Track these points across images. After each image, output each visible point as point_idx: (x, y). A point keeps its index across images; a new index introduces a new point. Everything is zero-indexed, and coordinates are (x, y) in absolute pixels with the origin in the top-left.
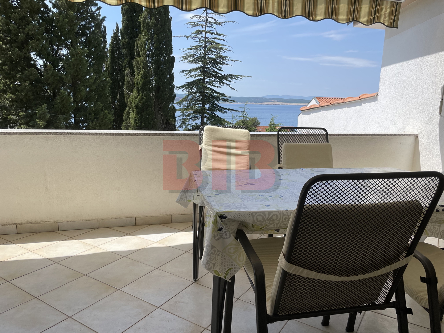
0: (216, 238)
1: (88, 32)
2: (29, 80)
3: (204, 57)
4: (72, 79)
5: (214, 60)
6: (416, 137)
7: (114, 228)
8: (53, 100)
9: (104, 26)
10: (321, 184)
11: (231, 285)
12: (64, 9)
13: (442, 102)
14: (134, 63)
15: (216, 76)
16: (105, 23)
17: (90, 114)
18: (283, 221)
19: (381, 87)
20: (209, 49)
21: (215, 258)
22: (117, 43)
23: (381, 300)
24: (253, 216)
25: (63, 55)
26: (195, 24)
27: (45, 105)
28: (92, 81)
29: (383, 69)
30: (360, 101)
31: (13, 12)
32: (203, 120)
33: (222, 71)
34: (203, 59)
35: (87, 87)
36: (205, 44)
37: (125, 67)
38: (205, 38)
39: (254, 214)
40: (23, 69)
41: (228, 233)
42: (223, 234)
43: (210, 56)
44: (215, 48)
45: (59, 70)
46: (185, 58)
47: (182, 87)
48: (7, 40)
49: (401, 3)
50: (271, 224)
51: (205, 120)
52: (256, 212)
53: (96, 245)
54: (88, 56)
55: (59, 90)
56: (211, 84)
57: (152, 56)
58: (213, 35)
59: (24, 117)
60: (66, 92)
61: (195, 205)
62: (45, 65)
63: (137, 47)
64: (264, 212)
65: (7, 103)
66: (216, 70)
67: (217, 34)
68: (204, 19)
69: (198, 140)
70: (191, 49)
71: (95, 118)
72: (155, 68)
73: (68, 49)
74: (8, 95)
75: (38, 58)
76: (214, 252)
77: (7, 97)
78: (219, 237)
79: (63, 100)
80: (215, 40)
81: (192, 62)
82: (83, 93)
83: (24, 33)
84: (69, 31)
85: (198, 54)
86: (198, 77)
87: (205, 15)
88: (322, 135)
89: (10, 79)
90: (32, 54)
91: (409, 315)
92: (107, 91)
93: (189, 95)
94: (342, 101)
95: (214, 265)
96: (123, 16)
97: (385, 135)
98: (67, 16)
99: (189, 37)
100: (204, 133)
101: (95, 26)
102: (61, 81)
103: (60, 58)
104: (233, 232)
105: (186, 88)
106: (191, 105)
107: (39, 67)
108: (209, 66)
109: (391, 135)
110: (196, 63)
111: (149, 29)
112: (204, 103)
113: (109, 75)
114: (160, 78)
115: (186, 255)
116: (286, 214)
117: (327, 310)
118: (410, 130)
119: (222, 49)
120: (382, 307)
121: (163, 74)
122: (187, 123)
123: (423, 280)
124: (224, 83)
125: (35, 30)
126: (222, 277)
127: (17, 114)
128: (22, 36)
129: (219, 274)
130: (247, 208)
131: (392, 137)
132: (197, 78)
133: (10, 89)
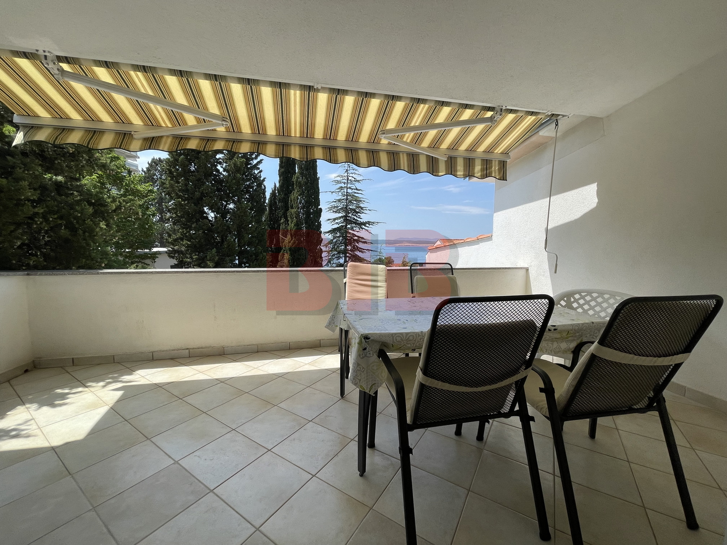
0: (361, 357)
1: (251, 190)
2: (202, 229)
3: (346, 208)
4: (237, 228)
5: (354, 210)
6: (527, 269)
7: (271, 352)
8: (221, 246)
9: (264, 185)
10: (450, 306)
11: (374, 399)
12: (232, 173)
13: (546, 240)
14: (288, 214)
15: (356, 223)
16: (265, 183)
17: (251, 256)
18: (418, 342)
19: (495, 229)
20: (350, 202)
21: (361, 374)
22: (275, 198)
23: (506, 409)
24: (393, 337)
25: (231, 208)
26: (338, 182)
27: (215, 249)
28: (254, 229)
29: (495, 214)
30: (478, 240)
31: (191, 175)
32: (345, 259)
33: (361, 218)
34: (346, 209)
35: (250, 234)
36: (347, 197)
37: (281, 217)
38: (347, 192)
39: (394, 335)
40: (197, 221)
41: (371, 352)
42: (367, 353)
43: (351, 207)
44: (355, 201)
45: (227, 221)
46: (330, 209)
47: (328, 232)
48: (185, 198)
49: (506, 161)
50: (408, 344)
51: (347, 258)
52: (395, 334)
53: (256, 367)
54: (251, 209)
55: (227, 237)
56: (352, 229)
57: (303, 208)
58: (353, 191)
59: (197, 259)
60: (233, 239)
61: (341, 329)
62: (216, 217)
63: (291, 201)
64: (401, 334)
65: (183, 249)
66: (356, 218)
67: (357, 189)
68: (346, 178)
69: (343, 274)
70: (336, 202)
71: (255, 259)
72: (305, 218)
73: (235, 204)
74: (185, 242)
75: (210, 211)
76: (359, 369)
77: (184, 243)
78: (364, 355)
79: (229, 245)
80: (355, 194)
81: (336, 212)
82: (246, 239)
83: (199, 192)
84: (236, 189)
85: (341, 206)
86: (342, 224)
87: (346, 174)
88: (448, 269)
89: (186, 229)
90: (205, 209)
91: (531, 423)
92: (266, 237)
93: (334, 239)
94: (463, 241)
95: (360, 380)
96: (280, 177)
97: (500, 268)
98: (235, 178)
99: (333, 192)
100: (348, 269)
101: (257, 186)
102: (229, 231)
103: (228, 211)
104: (376, 352)
105: (331, 233)
106: (336, 247)
107: (210, 219)
108: (350, 215)
109: (506, 268)
110: (339, 212)
111: (300, 187)
112: (346, 245)
113: (268, 224)
114: (309, 226)
115: (334, 375)
116: (420, 334)
117: (460, 419)
118: (521, 264)
119: (361, 201)
120: (507, 415)
121: (312, 222)
122: (332, 262)
123: (541, 390)
124: (363, 228)
125: (208, 189)
126: (367, 391)
127: (191, 258)
128: (197, 194)
129: (364, 389)
130: (387, 330)
131: (507, 270)
132: (340, 225)
133: (186, 236)
